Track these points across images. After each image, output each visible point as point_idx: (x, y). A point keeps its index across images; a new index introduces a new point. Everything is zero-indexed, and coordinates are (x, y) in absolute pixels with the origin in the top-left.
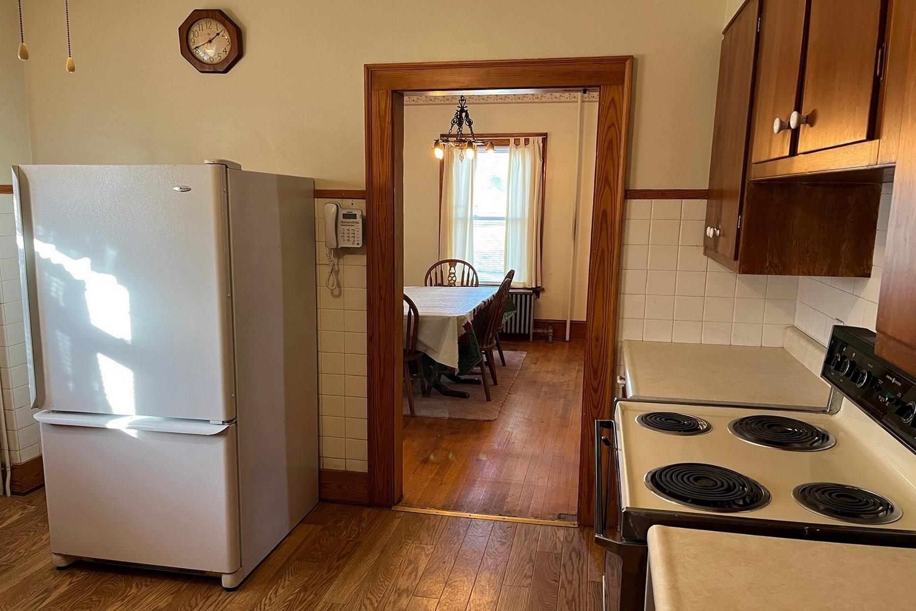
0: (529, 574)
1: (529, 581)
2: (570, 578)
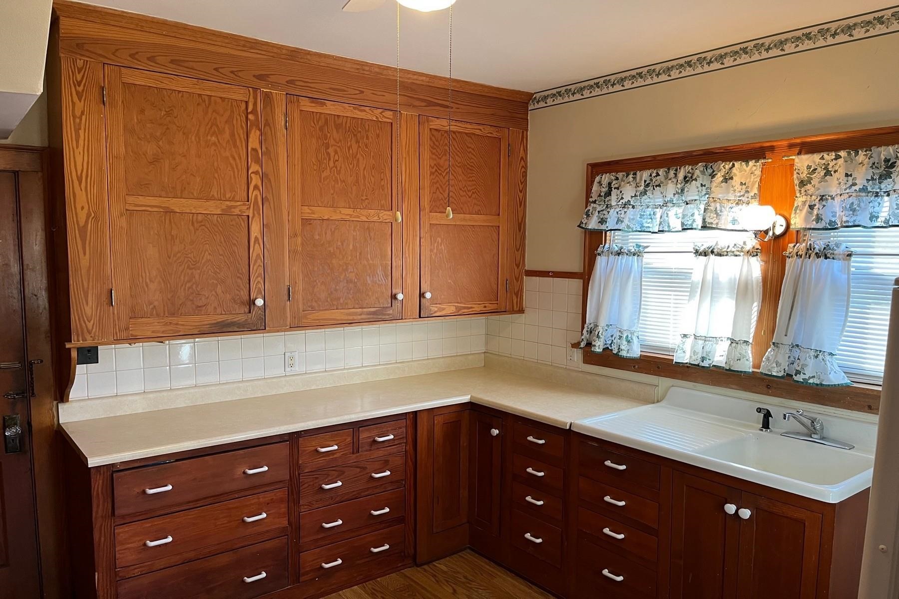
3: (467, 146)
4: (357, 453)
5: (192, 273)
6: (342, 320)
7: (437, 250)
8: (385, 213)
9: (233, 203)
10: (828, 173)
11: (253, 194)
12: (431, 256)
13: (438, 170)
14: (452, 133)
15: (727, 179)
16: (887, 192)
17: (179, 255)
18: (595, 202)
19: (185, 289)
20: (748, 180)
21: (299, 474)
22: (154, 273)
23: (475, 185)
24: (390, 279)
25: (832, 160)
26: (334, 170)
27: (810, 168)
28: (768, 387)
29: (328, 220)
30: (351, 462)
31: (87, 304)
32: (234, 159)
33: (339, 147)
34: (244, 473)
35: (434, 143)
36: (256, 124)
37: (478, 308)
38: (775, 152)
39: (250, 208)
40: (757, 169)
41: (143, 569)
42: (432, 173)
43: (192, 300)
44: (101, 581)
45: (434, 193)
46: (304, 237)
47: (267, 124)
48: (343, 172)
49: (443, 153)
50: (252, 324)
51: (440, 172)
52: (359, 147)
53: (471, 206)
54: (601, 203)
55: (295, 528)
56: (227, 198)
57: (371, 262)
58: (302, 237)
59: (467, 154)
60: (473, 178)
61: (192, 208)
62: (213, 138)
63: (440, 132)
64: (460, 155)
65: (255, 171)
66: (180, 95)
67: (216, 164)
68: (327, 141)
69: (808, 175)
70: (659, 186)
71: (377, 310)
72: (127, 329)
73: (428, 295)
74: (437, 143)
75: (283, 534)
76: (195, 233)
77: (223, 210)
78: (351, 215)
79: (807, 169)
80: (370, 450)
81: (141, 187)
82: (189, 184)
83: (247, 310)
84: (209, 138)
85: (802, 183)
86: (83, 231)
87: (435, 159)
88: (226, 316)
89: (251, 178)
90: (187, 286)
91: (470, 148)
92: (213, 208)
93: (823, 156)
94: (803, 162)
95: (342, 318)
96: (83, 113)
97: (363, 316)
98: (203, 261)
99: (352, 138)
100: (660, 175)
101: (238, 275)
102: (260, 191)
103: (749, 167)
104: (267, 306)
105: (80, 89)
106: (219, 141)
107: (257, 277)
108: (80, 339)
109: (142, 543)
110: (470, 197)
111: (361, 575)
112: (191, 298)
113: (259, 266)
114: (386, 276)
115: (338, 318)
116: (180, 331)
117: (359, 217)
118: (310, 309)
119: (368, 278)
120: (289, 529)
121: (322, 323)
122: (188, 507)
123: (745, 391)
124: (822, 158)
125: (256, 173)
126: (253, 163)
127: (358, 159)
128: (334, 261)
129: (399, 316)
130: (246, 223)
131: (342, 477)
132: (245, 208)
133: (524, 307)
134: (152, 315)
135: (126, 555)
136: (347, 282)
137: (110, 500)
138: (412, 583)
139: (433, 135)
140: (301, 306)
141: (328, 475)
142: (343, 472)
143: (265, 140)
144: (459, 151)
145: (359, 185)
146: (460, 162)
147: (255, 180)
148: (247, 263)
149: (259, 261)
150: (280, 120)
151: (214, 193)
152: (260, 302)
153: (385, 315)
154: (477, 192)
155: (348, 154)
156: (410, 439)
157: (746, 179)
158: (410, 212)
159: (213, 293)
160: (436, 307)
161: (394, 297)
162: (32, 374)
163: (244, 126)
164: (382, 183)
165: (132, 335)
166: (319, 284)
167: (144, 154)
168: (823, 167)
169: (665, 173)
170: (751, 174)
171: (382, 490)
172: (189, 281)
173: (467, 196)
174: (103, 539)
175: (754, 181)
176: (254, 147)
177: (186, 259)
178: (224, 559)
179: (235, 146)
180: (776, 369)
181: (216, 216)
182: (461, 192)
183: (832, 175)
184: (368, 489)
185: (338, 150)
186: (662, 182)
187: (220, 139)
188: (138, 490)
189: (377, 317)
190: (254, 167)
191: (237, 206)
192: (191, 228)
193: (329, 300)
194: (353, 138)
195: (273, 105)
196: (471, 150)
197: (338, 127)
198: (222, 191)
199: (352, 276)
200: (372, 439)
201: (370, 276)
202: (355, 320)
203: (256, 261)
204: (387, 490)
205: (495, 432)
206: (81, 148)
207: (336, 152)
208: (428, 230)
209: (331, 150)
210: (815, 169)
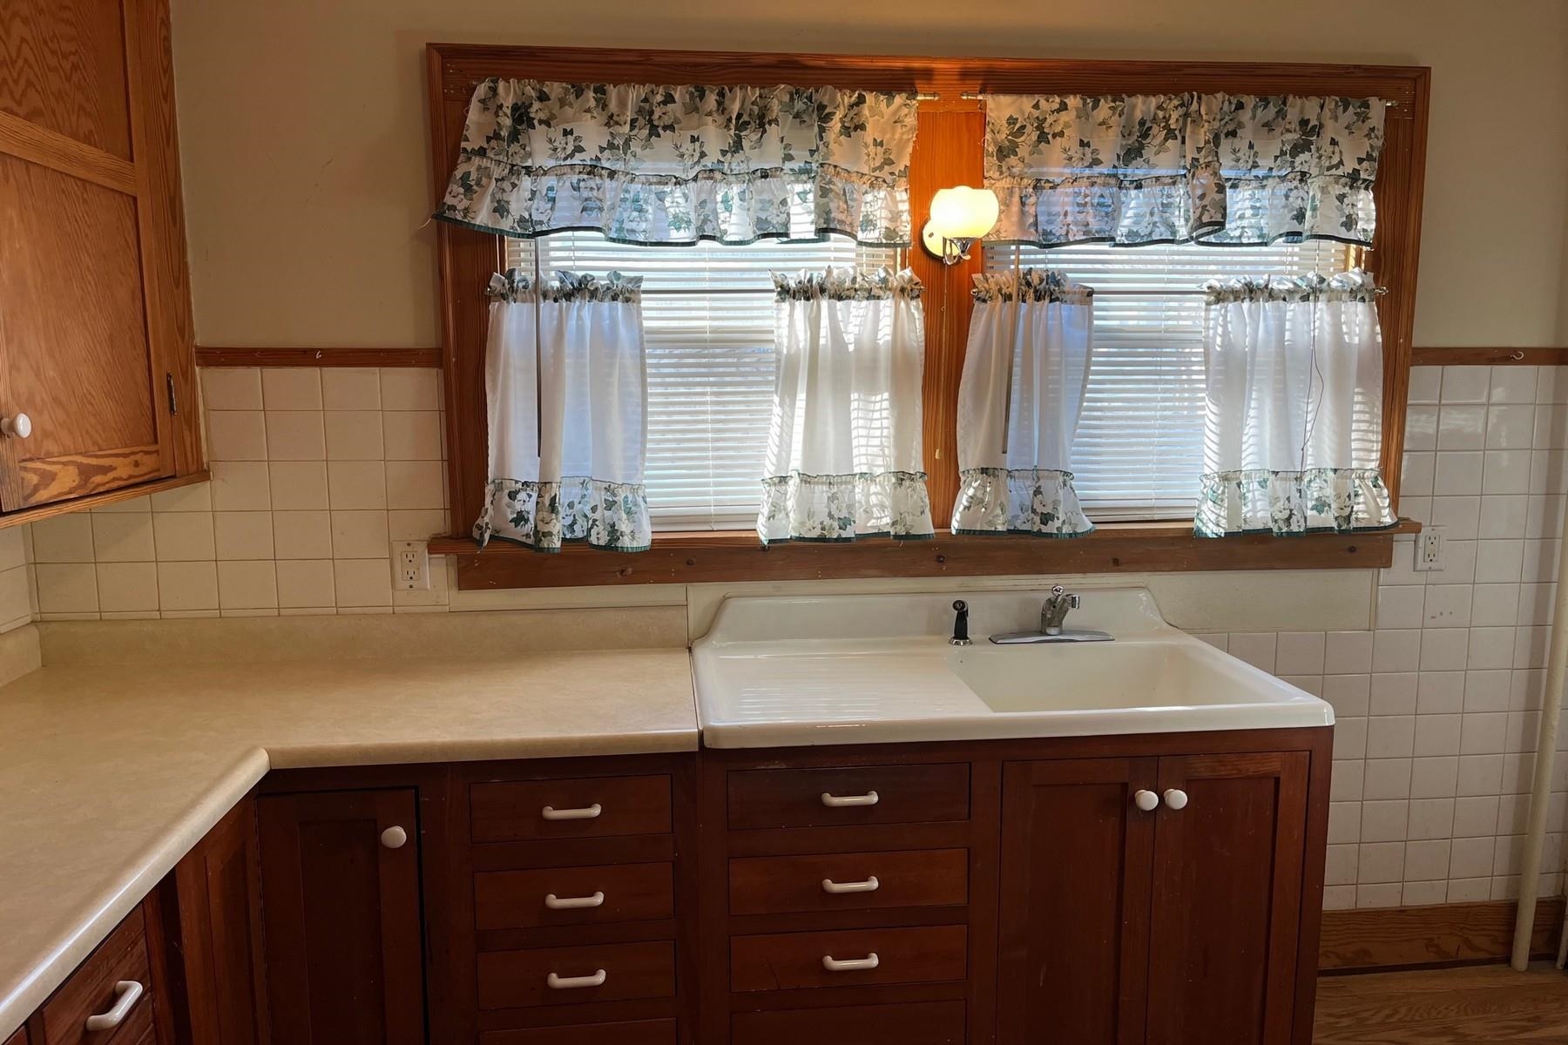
10: (1043, 137)
15: (854, 128)
16: (1136, 181)
18: (482, 152)
20: (888, 136)
25: (1053, 112)
27: (1015, 124)
28: (940, 559)
37: (124, 470)
38: (935, 82)
40: (909, 113)
54: (501, 158)
69: (1010, 137)
70: (671, 127)
79: (1009, 124)
85: (1003, 153)
93: (1038, 101)
94: (1001, 108)
100: (675, 102)
103: (893, 107)
123: (896, 576)
124: (1036, 106)
133: (205, 459)
157: (884, 132)
168: (1035, 125)
169: (688, 96)
170: (895, 122)
175: (901, 139)
180: (1001, 520)
183: (1049, 143)
186: (677, 121)
210: (1023, 127)
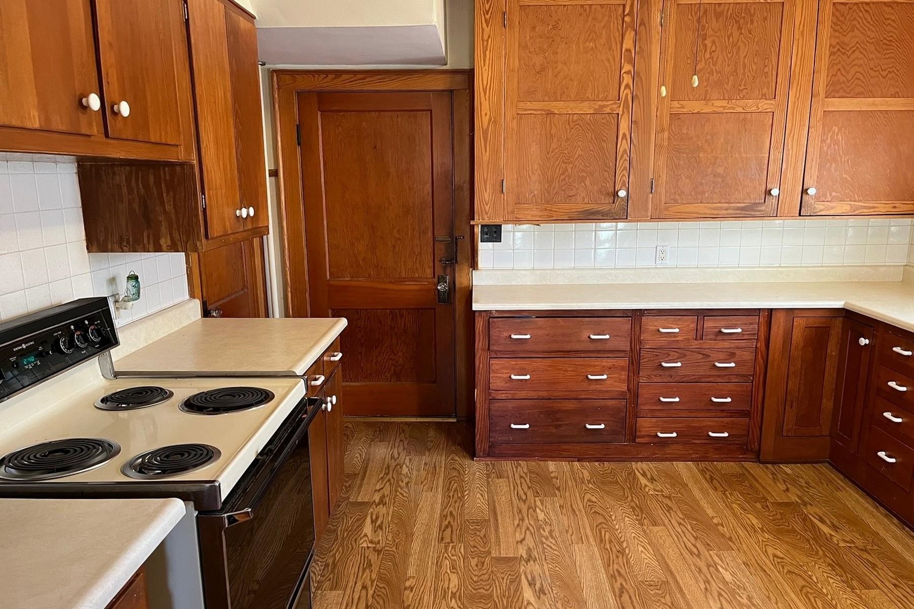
0: (407, 592)
1: (408, 584)
2: (364, 592)
3: (884, 17)
4: (700, 340)
5: (566, 167)
6: (706, 214)
7: (831, 141)
8: (766, 102)
9: (605, 103)
11: (624, 92)
12: (821, 148)
13: (841, 49)
14: (864, 5)
17: (556, 151)
19: (559, 181)
21: (640, 349)
22: (536, 166)
23: (893, 62)
24: (766, 173)
26: (710, 62)
29: (698, 113)
30: (694, 347)
31: (486, 191)
32: (609, 61)
33: (718, 36)
34: (589, 337)
35: (838, 19)
36: (632, 26)
37: (882, 208)
39: (620, 106)
41: (508, 395)
42: (832, 54)
43: (564, 191)
44: (479, 396)
45: (833, 75)
46: (671, 132)
47: (642, 23)
48: (719, 62)
49: (849, 29)
50: (615, 213)
51: (843, 51)
52: (741, 33)
53: (885, 88)
55: (633, 394)
56: (600, 98)
57: (744, 155)
58: (669, 132)
59: (885, 26)
60: (891, 55)
61: (569, 109)
62: (591, 44)
63: (848, 5)
64: (874, 29)
65: (627, 70)
66: (566, 8)
67: (592, 68)
68: (705, 32)
71: (746, 206)
72: (513, 212)
73: (812, 191)
74: (842, 19)
75: (622, 398)
76: (570, 132)
77: (595, 110)
78: (724, 107)
80: (715, 340)
81: (530, 94)
82: (568, 88)
83: (611, 201)
84: (588, 43)
86: (485, 133)
87: (838, 38)
88: (592, 205)
89: (623, 78)
90: (561, 178)
91: (890, 19)
92: (586, 108)
95: (706, 212)
96: (489, 37)
97: (729, 212)
98: (576, 156)
99: (733, 25)
101: (606, 169)
102: (630, 89)
104: (631, 197)
105: (488, 17)
106: (596, 47)
107: (623, 171)
108: (480, 218)
109: (508, 375)
110: (884, 78)
111: (697, 454)
112: (563, 188)
113: (625, 160)
114: (761, 169)
115: (701, 212)
116: (553, 216)
117: (734, 108)
118: (673, 202)
119: (739, 172)
120: (628, 395)
121: (683, 216)
122: (542, 356)
125: (628, 72)
126: (626, 64)
127: (739, 46)
128: (701, 155)
129: (774, 212)
130: (616, 120)
131: (682, 359)
132: (616, 106)
134: (532, 202)
135: (497, 382)
136: (714, 176)
137: (487, 338)
138: (746, 473)
139: (837, 10)
140: (663, 198)
141: (669, 355)
142: (685, 356)
143: (640, 39)
144: (872, 25)
145: (737, 74)
146: (874, 38)
147: (627, 79)
148: (615, 157)
149: (625, 155)
150: (656, 18)
151: (589, 95)
152: (622, 194)
153: (755, 211)
154: (895, 71)
155: (727, 43)
156: (763, 337)
158: (798, 100)
159: (583, 184)
160: (823, 205)
161: (768, 192)
162: (457, 246)
163: (620, 28)
164: (766, 70)
165: (516, 218)
166: (684, 178)
167: (533, 66)
171: (727, 381)
172: (562, 174)
173: (880, 76)
174: (481, 365)
176: (628, 48)
177: (562, 155)
178: (570, 405)
179: (610, 49)
181: (589, 116)
182: (872, 73)
184: (710, 376)
185: (717, 40)
187: (597, 44)
188: (506, 334)
189: (748, 212)
190: (627, 67)
191: (608, 105)
192: (568, 127)
193: (693, 193)
194: (735, 25)
195: (649, 4)
196: (890, 21)
197: (718, 15)
198: (596, 92)
199: (720, 170)
200: (718, 330)
201: (741, 170)
202: (720, 214)
203: (622, 156)
204: (732, 381)
205: (863, 341)
206: (487, 67)
207: (714, 42)
208: (820, 118)
209: (708, 42)
